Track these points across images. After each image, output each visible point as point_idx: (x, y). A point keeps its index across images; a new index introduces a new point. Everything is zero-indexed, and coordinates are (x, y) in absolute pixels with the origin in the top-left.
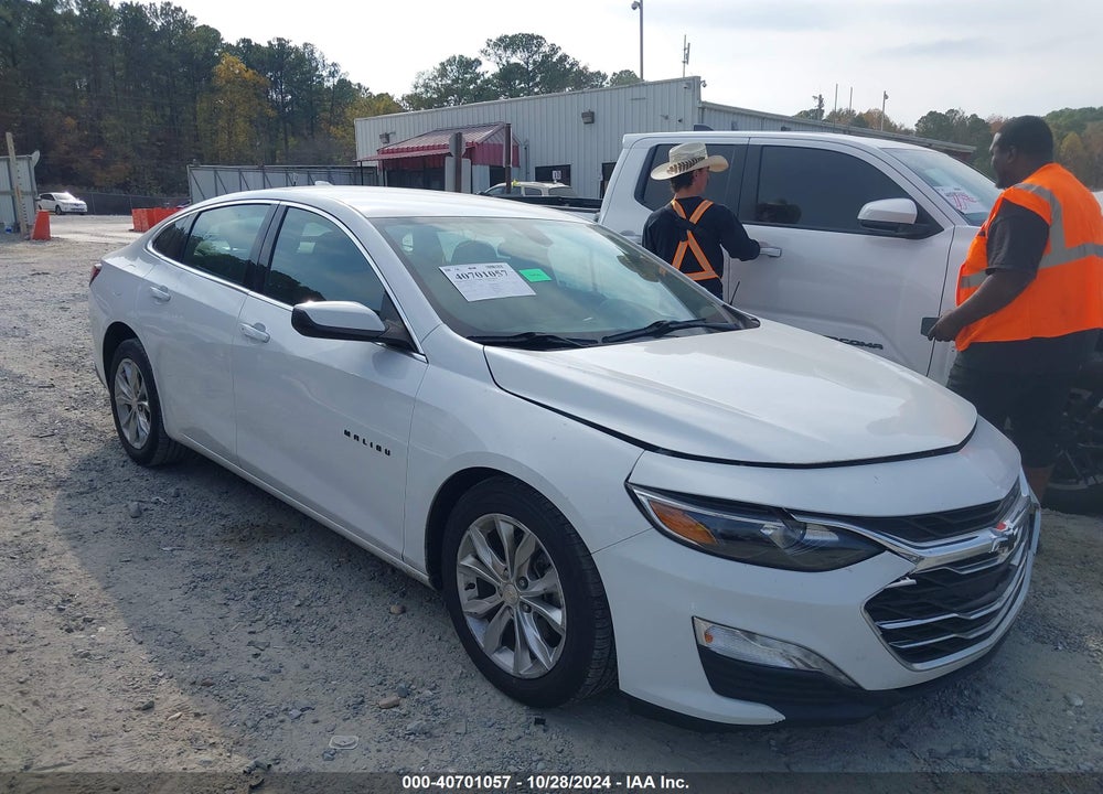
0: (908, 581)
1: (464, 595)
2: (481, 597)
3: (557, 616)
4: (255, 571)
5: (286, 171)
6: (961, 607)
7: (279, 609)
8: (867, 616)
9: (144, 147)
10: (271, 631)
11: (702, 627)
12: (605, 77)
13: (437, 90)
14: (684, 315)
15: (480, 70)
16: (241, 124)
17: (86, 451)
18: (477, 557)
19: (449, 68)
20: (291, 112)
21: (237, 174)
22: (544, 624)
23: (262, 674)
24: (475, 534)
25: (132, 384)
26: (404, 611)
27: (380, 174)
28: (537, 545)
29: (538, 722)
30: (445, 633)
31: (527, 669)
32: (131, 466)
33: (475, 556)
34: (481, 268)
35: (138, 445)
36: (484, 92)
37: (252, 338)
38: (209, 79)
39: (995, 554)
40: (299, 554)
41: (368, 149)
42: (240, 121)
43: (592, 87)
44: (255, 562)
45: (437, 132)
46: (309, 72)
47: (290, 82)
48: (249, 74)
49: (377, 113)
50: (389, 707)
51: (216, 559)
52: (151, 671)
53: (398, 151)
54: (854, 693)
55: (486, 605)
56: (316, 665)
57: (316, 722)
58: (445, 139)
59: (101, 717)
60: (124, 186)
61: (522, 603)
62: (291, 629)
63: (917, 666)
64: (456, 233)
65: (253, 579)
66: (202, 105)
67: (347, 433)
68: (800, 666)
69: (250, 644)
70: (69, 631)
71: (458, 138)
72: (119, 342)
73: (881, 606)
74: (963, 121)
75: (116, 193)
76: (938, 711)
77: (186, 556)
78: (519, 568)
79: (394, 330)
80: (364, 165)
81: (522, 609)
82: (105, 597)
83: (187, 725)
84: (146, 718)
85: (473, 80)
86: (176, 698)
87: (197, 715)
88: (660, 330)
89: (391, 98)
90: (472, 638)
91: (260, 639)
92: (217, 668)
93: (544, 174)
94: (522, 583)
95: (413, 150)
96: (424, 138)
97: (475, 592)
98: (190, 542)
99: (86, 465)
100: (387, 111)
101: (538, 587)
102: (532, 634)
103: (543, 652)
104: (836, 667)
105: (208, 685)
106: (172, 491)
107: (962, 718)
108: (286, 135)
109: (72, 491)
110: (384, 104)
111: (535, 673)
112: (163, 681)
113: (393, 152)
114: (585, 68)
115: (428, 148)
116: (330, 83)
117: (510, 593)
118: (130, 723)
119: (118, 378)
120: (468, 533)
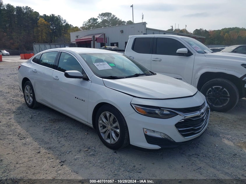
0: (183, 120)
1: (100, 129)
2: (103, 129)
3: (118, 131)
4: (57, 128)
5: (55, 45)
6: (194, 126)
7: (62, 135)
8: (175, 127)
9: (22, 40)
10: (61, 138)
11: (145, 130)
12: (125, 22)
13: (88, 26)
14: (142, 73)
15: (98, 21)
16: (44, 34)
17: (18, 106)
18: (102, 121)
19: (91, 21)
20: (55, 31)
21: (44, 45)
22: (116, 133)
23: (61, 146)
24: (102, 116)
25: (28, 91)
26: (88, 134)
27: (76, 45)
28: (114, 117)
29: (115, 152)
30: (96, 137)
31: (113, 142)
32: (28, 108)
33: (102, 120)
34: (101, 63)
35: (30, 104)
36: (99, 26)
37: (55, 79)
38: (37, 24)
39: (200, 116)
40: (66, 124)
41: (73, 40)
42: (44, 33)
43: (123, 24)
44: (57, 126)
45: (88, 35)
46: (59, 22)
47: (55, 24)
48: (46, 23)
49: (75, 31)
50: (86, 151)
51: (49, 126)
52: (39, 146)
53: (80, 40)
54: (174, 143)
55: (104, 130)
56: (71, 144)
57: (72, 154)
58: (91, 37)
59: (30, 154)
60: (18, 49)
61: (111, 129)
62: (65, 138)
63: (186, 138)
64: (96, 57)
65: (57, 129)
66: (35, 30)
67: (76, 98)
68: (164, 137)
69: (58, 141)
70: (21, 140)
71: (94, 37)
72: (26, 82)
73: (178, 125)
74: (203, 31)
75: (16, 50)
76: (191, 148)
77: (42, 125)
78: (111, 122)
79: (85, 76)
80: (72, 43)
81: (111, 130)
82: (27, 133)
83: (47, 155)
84: (39, 154)
85: (96, 23)
86: (44, 151)
87: (49, 154)
88: (137, 75)
89: (78, 28)
90: (102, 137)
91: (59, 140)
92: (52, 145)
93: (112, 45)
94: (111, 125)
95: (83, 39)
96: (86, 37)
97: (102, 128)
98: (43, 123)
99: (19, 109)
100: (77, 31)
101: (114, 125)
102: (114, 135)
103: (116, 138)
104: (170, 138)
105: (50, 148)
106: (38, 113)
107: (195, 149)
108: (54, 36)
109: (17, 114)
110: (76, 29)
111: (114, 143)
112: (41, 148)
113: (79, 40)
114: (121, 20)
115: (87, 39)
116: (64, 24)
117: (109, 127)
118: (36, 155)
119: (25, 90)
120: (100, 116)
